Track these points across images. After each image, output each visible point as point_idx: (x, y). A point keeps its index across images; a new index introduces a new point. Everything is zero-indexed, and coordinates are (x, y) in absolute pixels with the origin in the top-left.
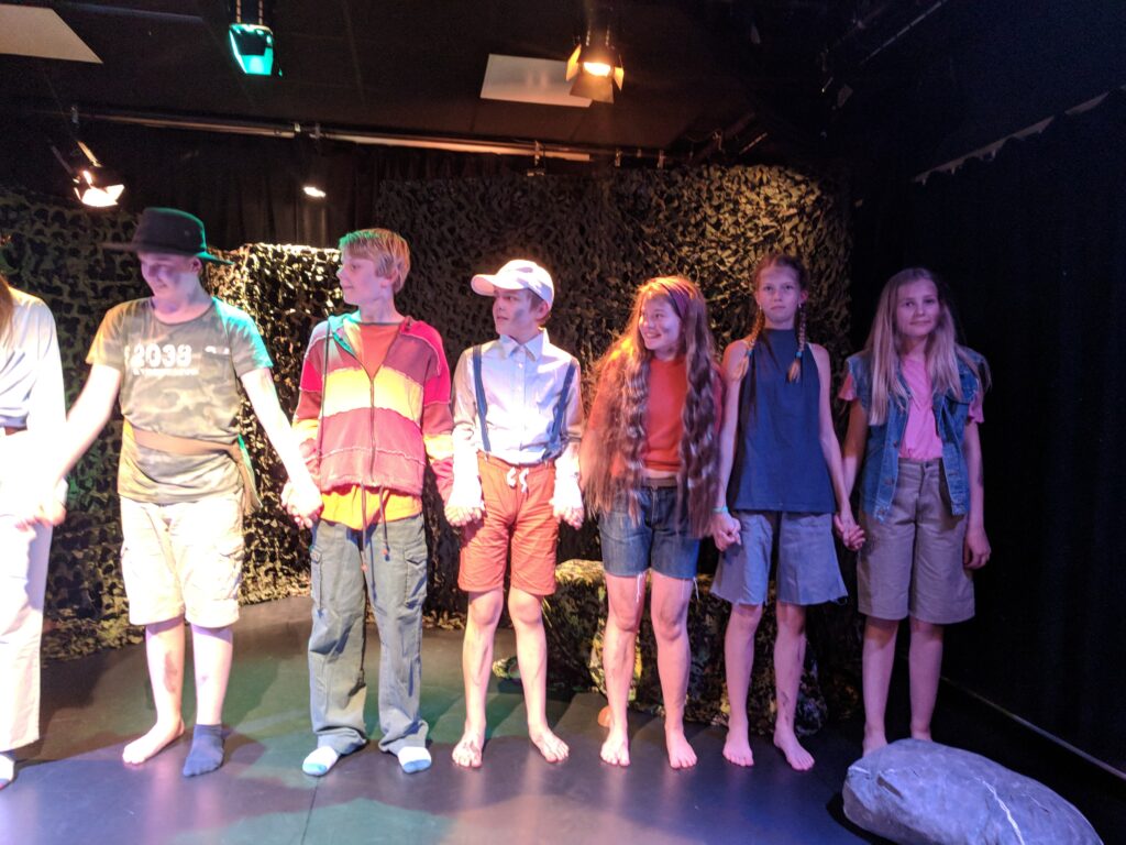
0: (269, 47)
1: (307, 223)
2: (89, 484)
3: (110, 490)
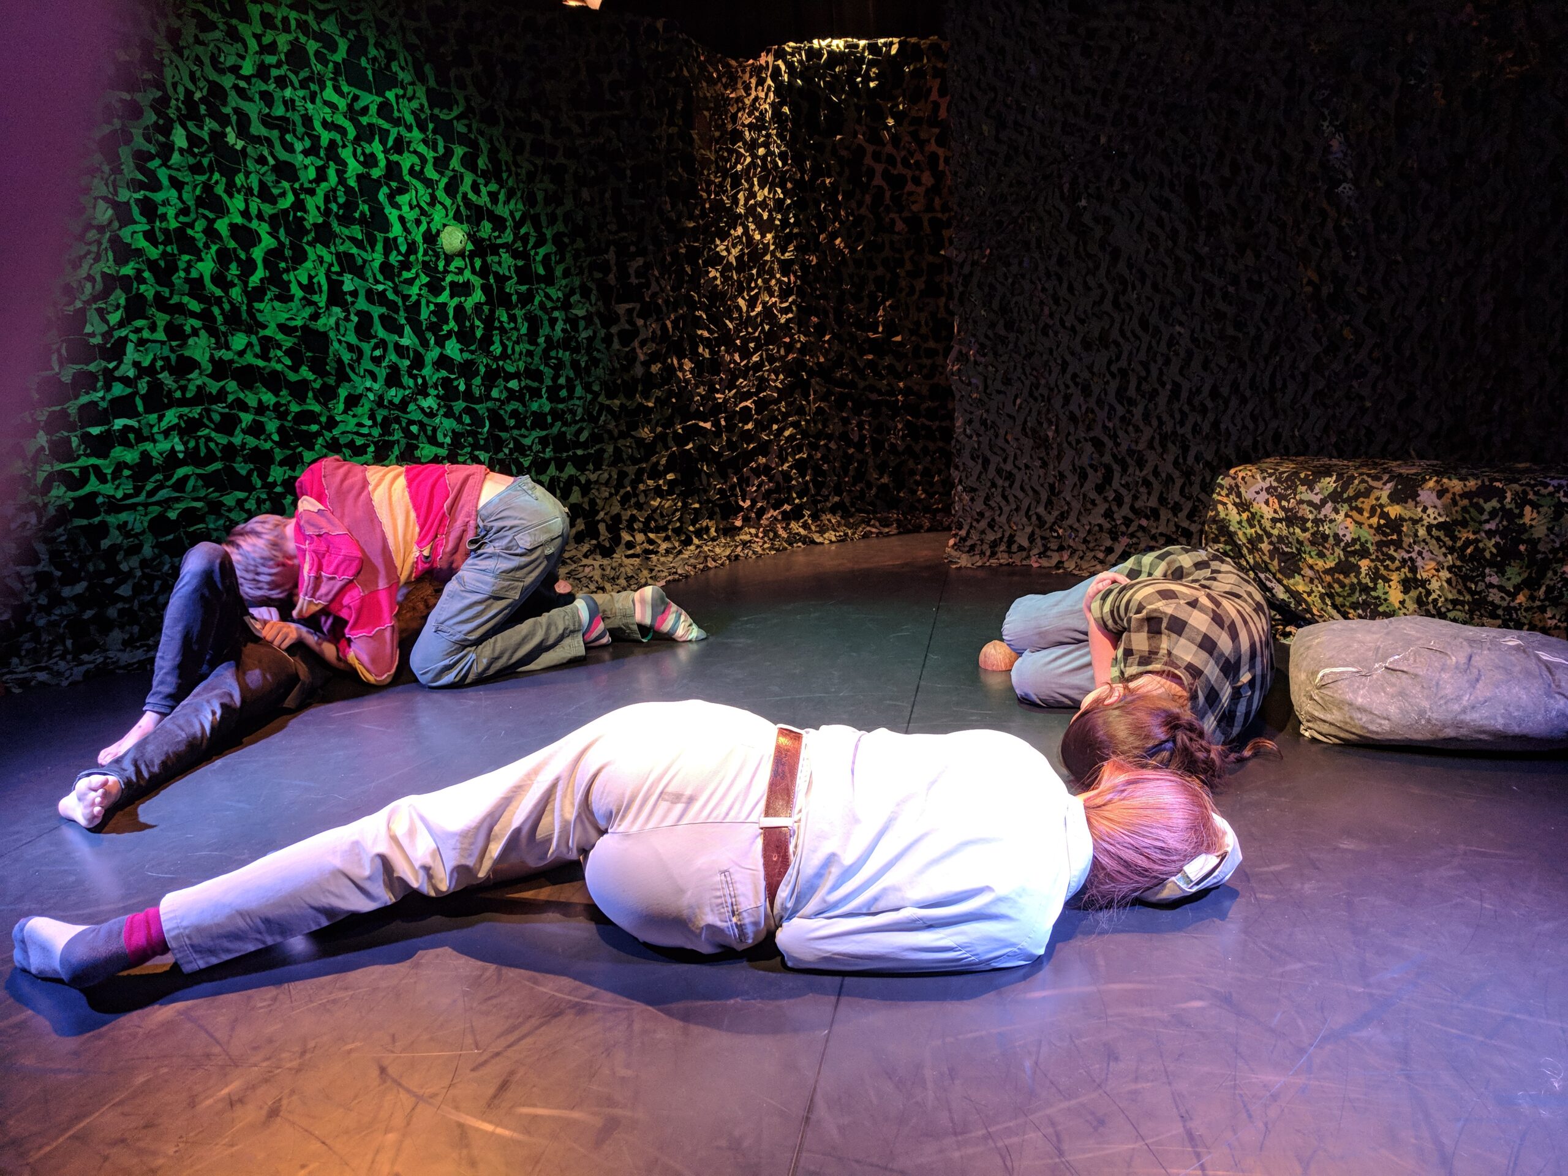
2: (596, 388)
3: (621, 395)
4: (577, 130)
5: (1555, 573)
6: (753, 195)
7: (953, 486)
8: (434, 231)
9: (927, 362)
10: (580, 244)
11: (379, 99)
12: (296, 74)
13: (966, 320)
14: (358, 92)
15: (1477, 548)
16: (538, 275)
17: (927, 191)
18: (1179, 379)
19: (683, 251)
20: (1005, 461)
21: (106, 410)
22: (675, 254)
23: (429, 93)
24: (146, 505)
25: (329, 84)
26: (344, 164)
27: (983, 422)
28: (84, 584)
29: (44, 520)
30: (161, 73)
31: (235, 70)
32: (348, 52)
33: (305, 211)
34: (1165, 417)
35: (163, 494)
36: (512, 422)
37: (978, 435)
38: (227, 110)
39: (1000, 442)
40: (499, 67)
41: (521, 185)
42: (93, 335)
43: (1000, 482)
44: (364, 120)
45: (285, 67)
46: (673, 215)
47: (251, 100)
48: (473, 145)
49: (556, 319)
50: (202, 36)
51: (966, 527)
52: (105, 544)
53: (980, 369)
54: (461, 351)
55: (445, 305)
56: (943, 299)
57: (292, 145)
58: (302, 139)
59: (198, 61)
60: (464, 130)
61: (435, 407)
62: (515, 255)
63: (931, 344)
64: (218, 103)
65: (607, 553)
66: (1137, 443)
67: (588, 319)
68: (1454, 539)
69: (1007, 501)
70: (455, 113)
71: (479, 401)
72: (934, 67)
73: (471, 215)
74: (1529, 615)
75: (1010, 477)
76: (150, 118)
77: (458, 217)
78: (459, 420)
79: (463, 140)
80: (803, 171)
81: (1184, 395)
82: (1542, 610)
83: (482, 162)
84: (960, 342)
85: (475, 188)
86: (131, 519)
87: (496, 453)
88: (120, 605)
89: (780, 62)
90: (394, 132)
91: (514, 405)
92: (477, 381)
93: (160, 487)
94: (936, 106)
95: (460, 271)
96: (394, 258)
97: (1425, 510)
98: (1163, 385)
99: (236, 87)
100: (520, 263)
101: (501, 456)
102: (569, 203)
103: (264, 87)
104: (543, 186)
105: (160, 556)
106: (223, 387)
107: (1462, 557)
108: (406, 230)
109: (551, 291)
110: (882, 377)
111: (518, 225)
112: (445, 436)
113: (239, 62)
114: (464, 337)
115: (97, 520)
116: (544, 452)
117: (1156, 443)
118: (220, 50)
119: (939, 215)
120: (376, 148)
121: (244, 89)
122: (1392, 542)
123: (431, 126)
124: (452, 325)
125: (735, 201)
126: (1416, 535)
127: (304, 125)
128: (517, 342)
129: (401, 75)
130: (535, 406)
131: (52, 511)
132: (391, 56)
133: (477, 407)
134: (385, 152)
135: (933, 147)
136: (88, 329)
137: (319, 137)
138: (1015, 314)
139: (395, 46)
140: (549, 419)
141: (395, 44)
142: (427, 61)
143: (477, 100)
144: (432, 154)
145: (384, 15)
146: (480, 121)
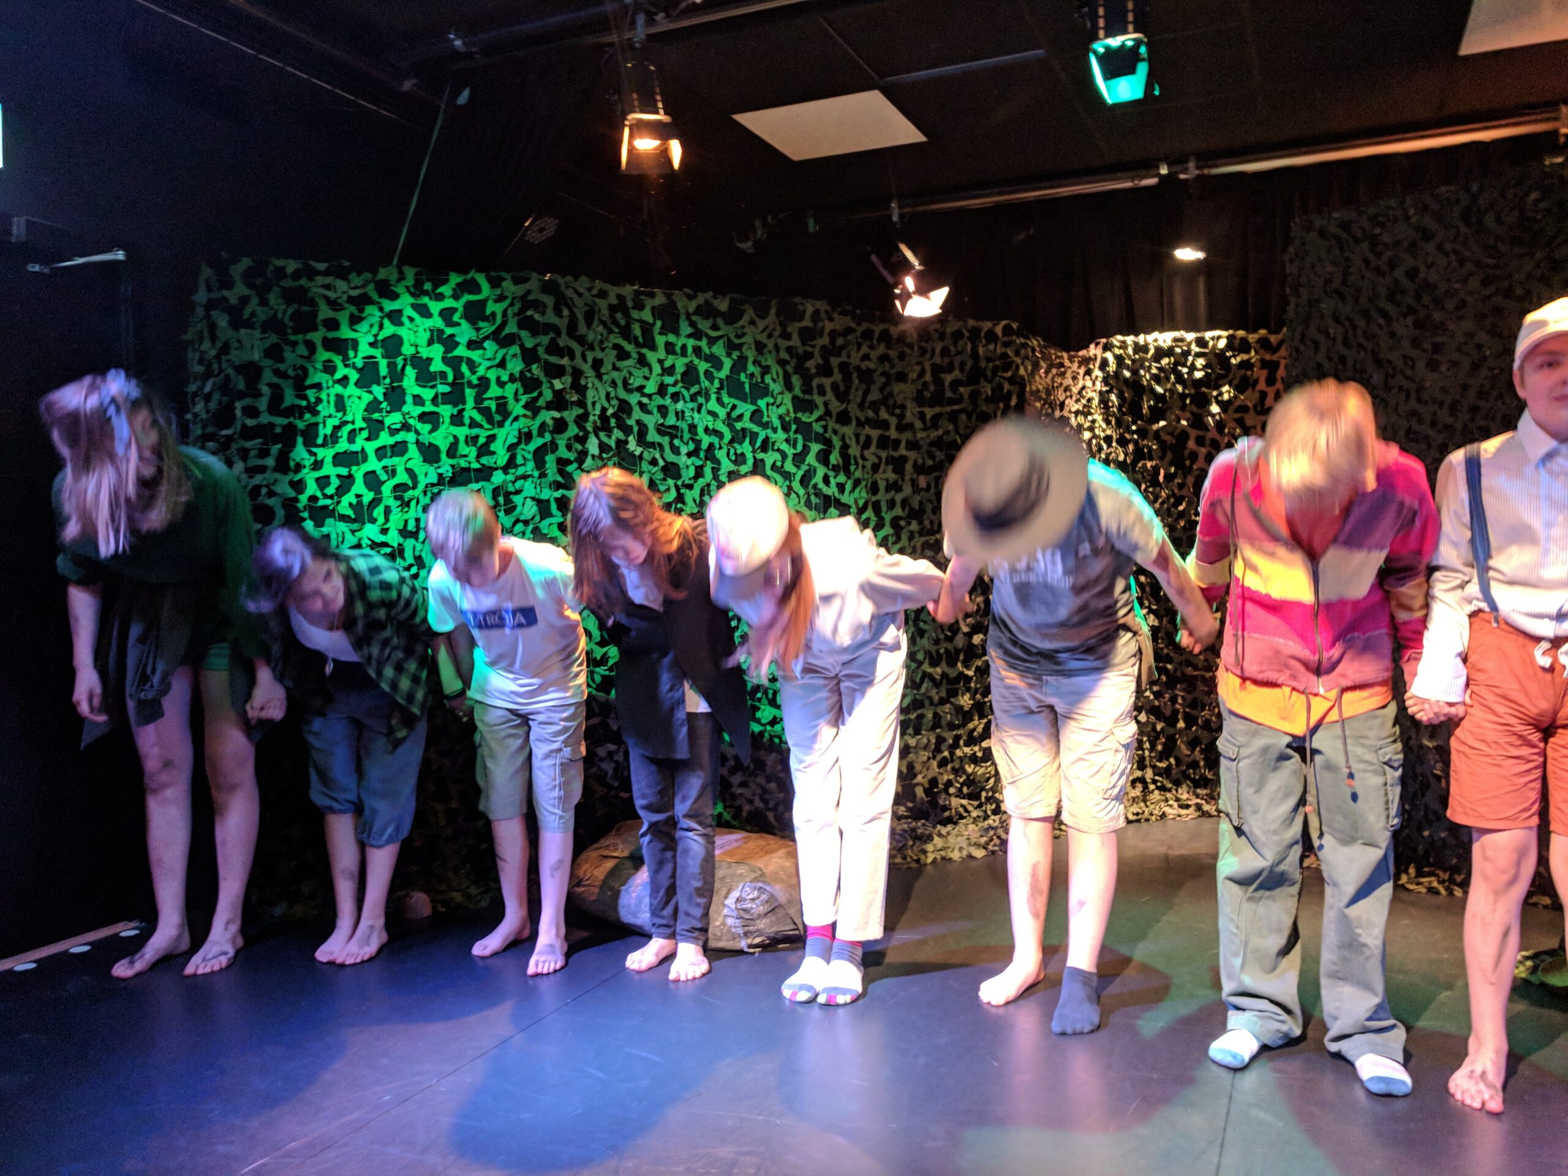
0: (1143, 60)
1: (1178, 300)
2: (920, 657)
3: (944, 664)
4: (918, 424)
10: (915, 526)
11: (753, 408)
12: (688, 389)
14: (736, 402)
23: (795, 399)
25: (714, 397)
26: (718, 462)
30: (584, 395)
31: (640, 389)
32: (731, 370)
33: (684, 503)
38: (631, 422)
40: (855, 375)
41: (866, 476)
44: (738, 426)
45: (680, 385)
47: (649, 413)
48: (828, 443)
50: (619, 364)
57: (678, 448)
58: (687, 444)
59: (614, 383)
60: (820, 430)
64: (624, 416)
70: (815, 416)
72: (1262, 359)
76: (573, 430)
77: (808, 505)
79: (819, 439)
80: (1126, 454)
83: (834, 458)
85: (826, 480)
89: (1108, 354)
90: (762, 435)
99: (640, 404)
102: (907, 490)
103: (661, 402)
104: (885, 476)
106: (606, 653)
111: (860, 511)
113: (644, 382)
118: (630, 373)
120: (746, 448)
121: (645, 405)
123: (794, 427)
127: (690, 431)
129: (773, 386)
132: (766, 370)
134: (754, 451)
137: (700, 441)
141: (770, 361)
142: (795, 373)
143: (836, 406)
144: (793, 451)
145: (763, 338)
146: (837, 421)
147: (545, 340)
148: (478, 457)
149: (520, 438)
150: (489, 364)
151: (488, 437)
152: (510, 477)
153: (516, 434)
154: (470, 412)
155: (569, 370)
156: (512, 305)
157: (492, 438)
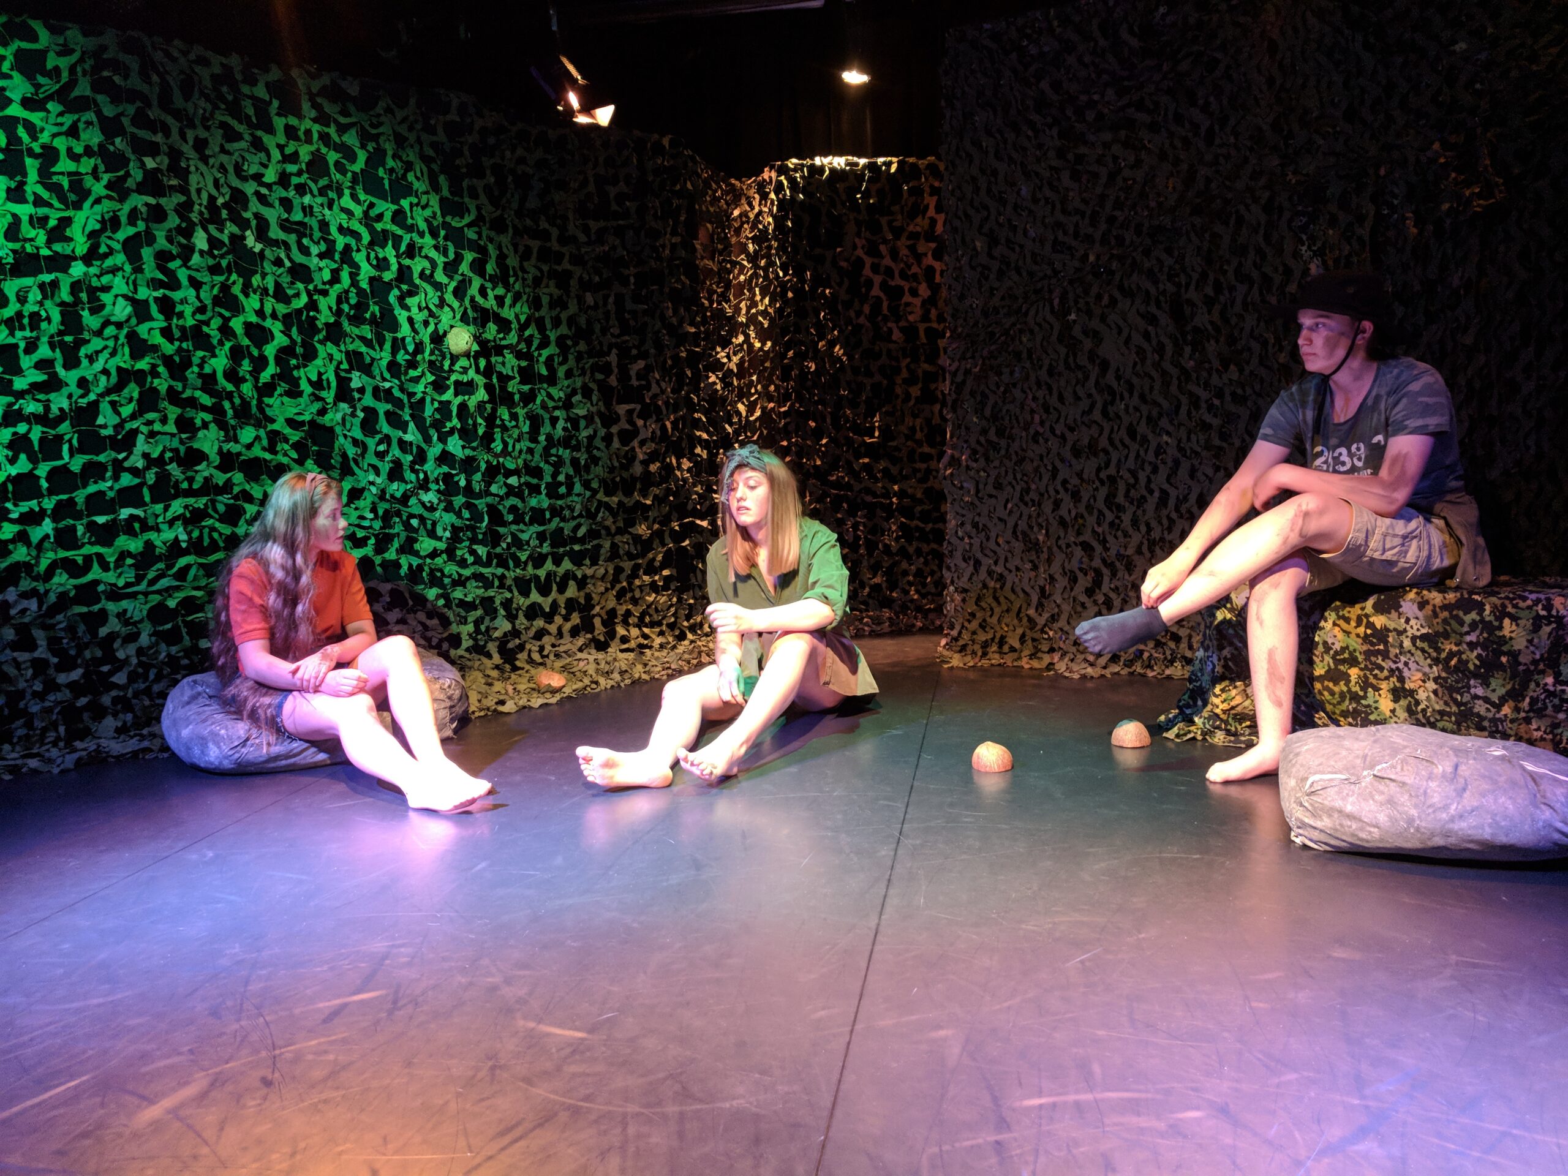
1: (845, 127)
2: (595, 485)
3: (620, 493)
4: (582, 238)
5: (1538, 685)
6: (754, 304)
7: (945, 587)
8: (441, 332)
9: (924, 466)
10: (582, 346)
11: (394, 207)
12: (316, 182)
13: (959, 427)
14: (374, 200)
15: (1460, 661)
16: (540, 375)
17: (924, 303)
18: (1166, 486)
19: (684, 355)
20: (996, 563)
21: (113, 499)
22: (676, 358)
23: (443, 201)
24: (146, 594)
25: (347, 192)
26: (358, 267)
27: (975, 525)
28: (80, 671)
29: (44, 608)
30: (186, 181)
31: (258, 177)
32: (367, 163)
33: (318, 311)
34: (1154, 524)
35: (164, 583)
36: (511, 518)
37: (970, 537)
38: (248, 215)
39: (992, 544)
40: (510, 179)
41: (527, 289)
42: (105, 426)
43: (992, 584)
44: (379, 226)
45: (306, 176)
46: (674, 321)
47: (271, 206)
48: (483, 251)
49: (557, 419)
50: (228, 146)
51: (958, 627)
52: (103, 632)
53: (972, 473)
54: (463, 447)
55: (449, 402)
56: (937, 407)
57: (308, 248)
58: (318, 243)
59: (223, 168)
60: (474, 237)
61: (436, 501)
62: (519, 355)
63: (926, 449)
64: (239, 207)
65: (602, 647)
66: (1126, 547)
67: (589, 419)
68: (1438, 650)
69: (999, 603)
70: (466, 220)
71: (479, 496)
72: (931, 186)
73: (479, 317)
74: (1515, 726)
75: (1001, 578)
76: (173, 221)
77: (465, 319)
78: (459, 515)
79: (473, 246)
80: (802, 280)
81: (1172, 503)
82: (1528, 721)
83: (490, 268)
84: (953, 447)
85: (483, 292)
86: (130, 609)
87: (494, 547)
88: (114, 693)
89: (782, 178)
90: (407, 238)
91: (513, 501)
92: (478, 477)
93: (162, 575)
94: (933, 221)
95: (465, 370)
96: (401, 357)
97: (1407, 621)
98: (1151, 492)
99: (257, 194)
100: (524, 364)
101: (498, 550)
102: (573, 308)
103: (284, 194)
104: (549, 291)
105: (157, 644)
106: (229, 479)
107: (1446, 667)
108: (414, 330)
109: (554, 391)
110: (877, 480)
111: (523, 328)
112: (445, 530)
113: (262, 170)
114: (466, 434)
115: (96, 608)
116: (541, 546)
117: (1145, 548)
118: (243, 158)
119: (935, 325)
120: (389, 252)
121: (265, 196)
122: (1379, 652)
123: (443, 233)
124: (455, 422)
125: (737, 310)
126: (1401, 646)
127: (320, 230)
128: (518, 440)
129: (416, 185)
130: (533, 502)
131: (52, 598)
132: (409, 167)
133: (476, 502)
134: (398, 256)
135: (929, 260)
136: (100, 421)
137: (334, 242)
138: (1007, 421)
139: (412, 157)
140: (548, 515)
141: (411, 156)
142: (442, 172)
143: (488, 210)
144: (443, 259)
145: (403, 130)
146: (490, 229)
147: (131, 110)
148: (49, 243)
149: (103, 222)
150: (55, 129)
151: (60, 220)
152: (93, 270)
153: (99, 218)
154: (33, 186)
155: (165, 148)
156: (81, 60)
157: (65, 222)
